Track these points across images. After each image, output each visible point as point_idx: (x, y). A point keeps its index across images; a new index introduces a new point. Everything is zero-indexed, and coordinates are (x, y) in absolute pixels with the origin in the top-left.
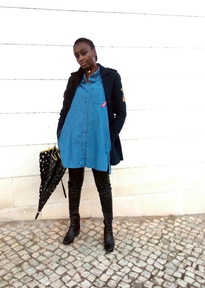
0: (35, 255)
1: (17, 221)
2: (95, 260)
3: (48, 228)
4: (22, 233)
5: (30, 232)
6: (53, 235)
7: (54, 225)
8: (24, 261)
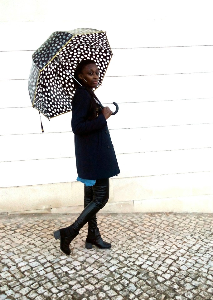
0: (139, 234)
1: (116, 213)
2: (184, 238)
3: (141, 218)
4: (123, 221)
5: (128, 221)
6: (147, 223)
7: (145, 217)
8: (133, 237)
